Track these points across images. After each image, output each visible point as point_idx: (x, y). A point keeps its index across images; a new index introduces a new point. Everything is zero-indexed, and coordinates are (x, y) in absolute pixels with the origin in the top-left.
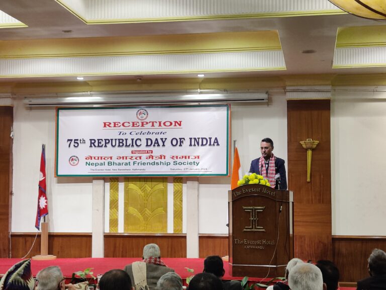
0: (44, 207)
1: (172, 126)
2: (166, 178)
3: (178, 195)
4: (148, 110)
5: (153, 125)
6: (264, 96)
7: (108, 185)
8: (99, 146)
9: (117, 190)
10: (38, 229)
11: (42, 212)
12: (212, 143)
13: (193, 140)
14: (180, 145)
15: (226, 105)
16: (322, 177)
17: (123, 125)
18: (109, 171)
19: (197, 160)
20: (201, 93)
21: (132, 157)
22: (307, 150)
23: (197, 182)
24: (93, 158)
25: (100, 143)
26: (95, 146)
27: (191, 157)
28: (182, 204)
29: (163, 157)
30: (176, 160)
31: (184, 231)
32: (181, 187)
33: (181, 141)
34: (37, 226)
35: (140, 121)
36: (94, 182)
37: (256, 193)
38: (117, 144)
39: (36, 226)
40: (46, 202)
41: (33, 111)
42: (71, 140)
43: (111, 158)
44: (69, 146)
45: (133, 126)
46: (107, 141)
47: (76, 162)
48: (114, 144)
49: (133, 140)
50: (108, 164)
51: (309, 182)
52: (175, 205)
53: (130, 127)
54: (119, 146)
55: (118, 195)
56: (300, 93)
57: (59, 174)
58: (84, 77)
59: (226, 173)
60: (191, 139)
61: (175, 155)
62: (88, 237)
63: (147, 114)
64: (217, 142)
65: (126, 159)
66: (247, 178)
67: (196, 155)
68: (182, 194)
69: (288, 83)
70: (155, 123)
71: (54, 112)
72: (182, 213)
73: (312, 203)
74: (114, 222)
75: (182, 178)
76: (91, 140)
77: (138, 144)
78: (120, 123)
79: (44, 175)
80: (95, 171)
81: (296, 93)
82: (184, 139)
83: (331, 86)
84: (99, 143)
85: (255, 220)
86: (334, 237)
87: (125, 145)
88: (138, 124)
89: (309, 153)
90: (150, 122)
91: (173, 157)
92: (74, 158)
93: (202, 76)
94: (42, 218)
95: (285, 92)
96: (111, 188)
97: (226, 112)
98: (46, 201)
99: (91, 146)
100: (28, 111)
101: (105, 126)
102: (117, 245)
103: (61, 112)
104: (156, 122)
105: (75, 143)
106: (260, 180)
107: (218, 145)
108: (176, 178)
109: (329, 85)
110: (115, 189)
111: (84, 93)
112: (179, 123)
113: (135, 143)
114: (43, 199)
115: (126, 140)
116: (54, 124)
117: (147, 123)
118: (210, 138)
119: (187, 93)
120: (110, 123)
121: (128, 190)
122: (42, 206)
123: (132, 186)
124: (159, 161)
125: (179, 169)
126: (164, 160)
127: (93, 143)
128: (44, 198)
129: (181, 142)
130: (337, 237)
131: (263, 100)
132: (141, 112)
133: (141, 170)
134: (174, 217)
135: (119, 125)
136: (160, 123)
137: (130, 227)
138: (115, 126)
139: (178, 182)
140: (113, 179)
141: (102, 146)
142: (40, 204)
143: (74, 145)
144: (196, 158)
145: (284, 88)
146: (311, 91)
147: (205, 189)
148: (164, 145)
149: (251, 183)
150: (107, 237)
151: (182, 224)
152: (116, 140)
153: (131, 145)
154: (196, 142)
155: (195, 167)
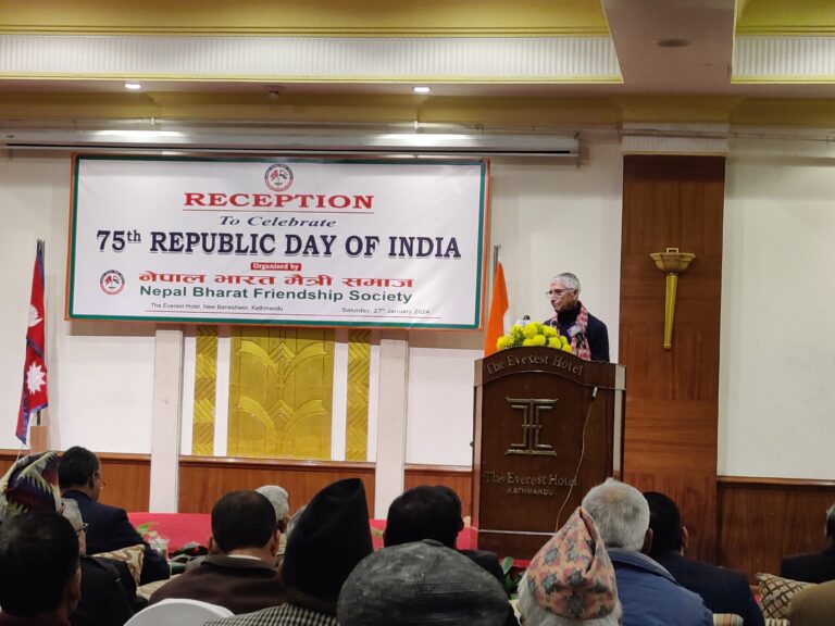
0: (39, 389)
1: (350, 208)
2: (333, 330)
3: (359, 371)
4: (292, 166)
5: (304, 204)
6: (569, 143)
7: (191, 342)
8: (172, 249)
9: (213, 354)
10: (24, 440)
11: (34, 401)
12: (443, 252)
13: (398, 243)
14: (368, 253)
15: (480, 162)
16: (699, 338)
17: (233, 200)
18: (195, 310)
19: (405, 290)
20: (421, 131)
21: (251, 278)
22: (666, 273)
23: (404, 342)
24: (158, 277)
25: (177, 242)
26: (164, 249)
27: (391, 283)
28: (366, 393)
29: (325, 281)
30: (356, 288)
31: (371, 458)
32: (365, 352)
33: (371, 243)
34: (21, 434)
35: (273, 193)
36: (160, 333)
37: (539, 366)
38: (218, 247)
39: (17, 434)
40: (44, 378)
41: (15, 159)
42: (107, 233)
43: (202, 279)
44: (102, 247)
45: (257, 204)
46: (193, 239)
47: (118, 286)
48: (209, 246)
49: (254, 236)
50: (195, 292)
51: (667, 350)
52: (350, 394)
53: (250, 207)
54: (221, 250)
55: (215, 367)
56: (655, 138)
57: (75, 313)
58: (141, 83)
59: (473, 323)
60: (393, 239)
61: (355, 277)
62: (143, 463)
63: (292, 178)
64: (456, 249)
65: (238, 281)
66: (520, 332)
67: (406, 277)
68: (368, 368)
69: (627, 114)
70: (308, 198)
71: (65, 166)
72: (367, 413)
73: (674, 398)
74: (204, 432)
75: (369, 331)
76: (154, 234)
77: (268, 248)
78: (225, 196)
79: (41, 314)
80: (162, 308)
81: (646, 138)
82: (377, 238)
83: (728, 125)
84: (173, 242)
85: (534, 430)
86: (722, 479)
87: (235, 247)
88: (268, 200)
89: (672, 281)
90: (297, 196)
91: (350, 280)
92: (112, 275)
93: (425, 90)
94: (33, 416)
95: (620, 137)
96: (199, 351)
97: (479, 178)
98: (43, 374)
99: (154, 249)
100: (6, 159)
101: (189, 203)
102: (211, 484)
103: (84, 165)
104: (312, 197)
105: (115, 239)
106: (547, 337)
107: (457, 255)
108: (356, 330)
109: (725, 122)
110: (207, 353)
111: (139, 121)
112: (366, 200)
113: (260, 244)
114: (35, 371)
115: (239, 236)
116: (66, 192)
117: (290, 198)
118: (439, 240)
119: (389, 130)
120: (202, 196)
121: (240, 357)
122: (34, 387)
123: (250, 346)
124: (315, 289)
125: (362, 310)
126: (330, 287)
127: (160, 242)
128: (40, 367)
129: (369, 246)
130: (730, 480)
131: (568, 152)
132: (276, 172)
133: (271, 309)
134: (348, 424)
135: (223, 200)
136: (321, 199)
137: (242, 444)
138: (212, 203)
139: (359, 341)
140: (205, 330)
141: (180, 250)
142: (29, 381)
143: (114, 246)
144: (403, 284)
145: (619, 126)
146: (681, 136)
147: (422, 357)
148: (328, 252)
149: (527, 343)
150: (186, 465)
151: (366, 440)
152: (214, 235)
153: (250, 249)
154: (406, 246)
155: (401, 306)
